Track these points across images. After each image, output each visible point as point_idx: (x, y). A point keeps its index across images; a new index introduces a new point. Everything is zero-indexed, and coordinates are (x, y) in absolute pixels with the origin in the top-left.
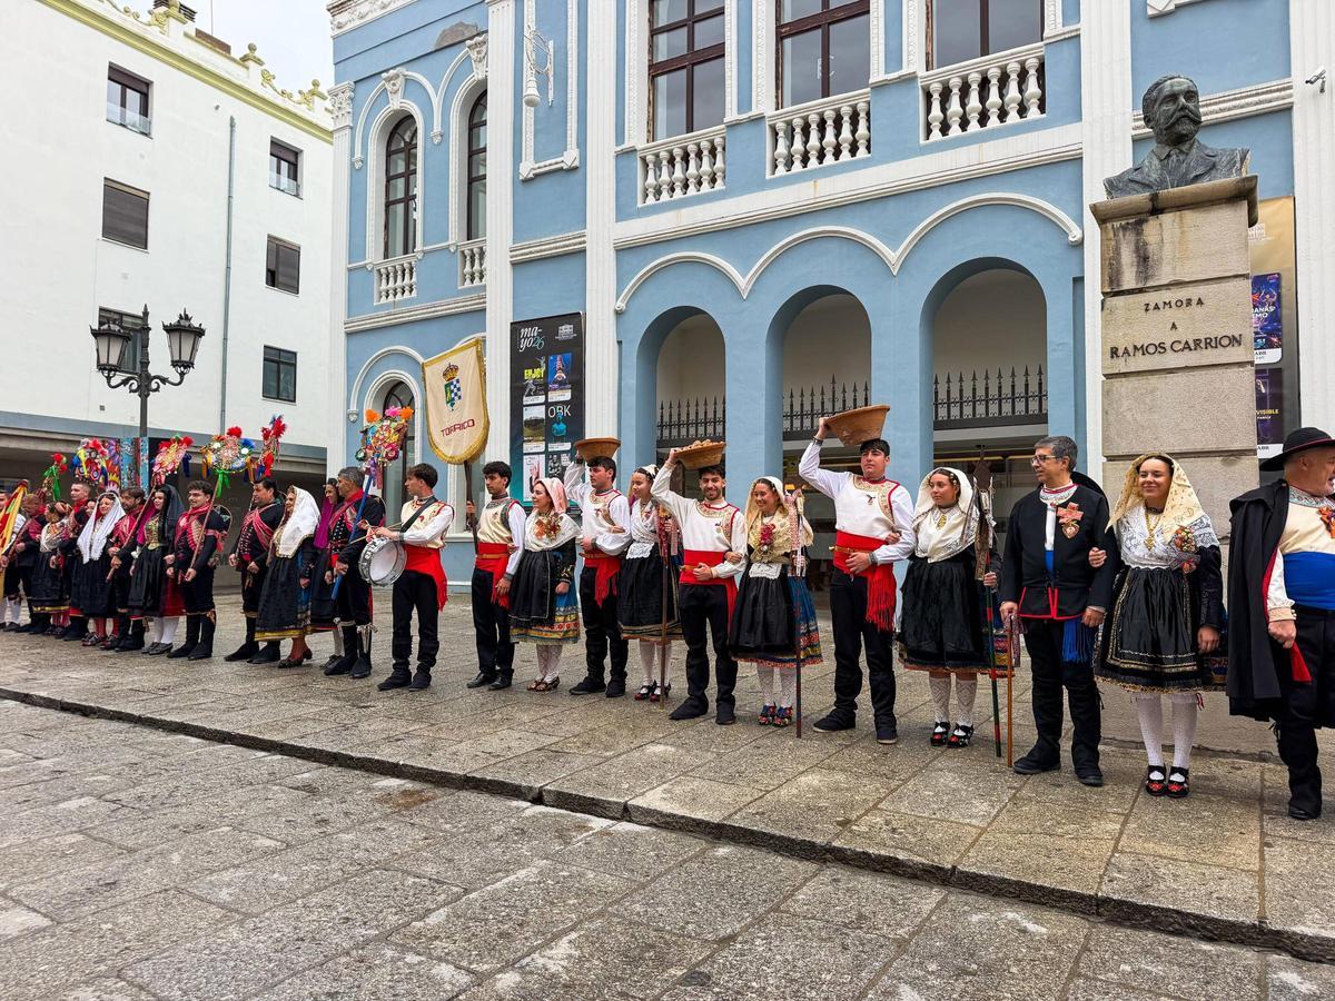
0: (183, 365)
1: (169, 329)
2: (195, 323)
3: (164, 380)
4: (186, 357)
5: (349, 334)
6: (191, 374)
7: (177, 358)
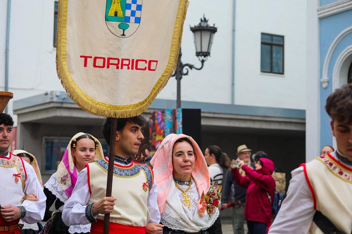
0: (203, 54)
1: (194, 30)
2: (210, 24)
3: (191, 67)
4: (205, 50)
5: (321, 19)
6: (209, 60)
7: (199, 50)
